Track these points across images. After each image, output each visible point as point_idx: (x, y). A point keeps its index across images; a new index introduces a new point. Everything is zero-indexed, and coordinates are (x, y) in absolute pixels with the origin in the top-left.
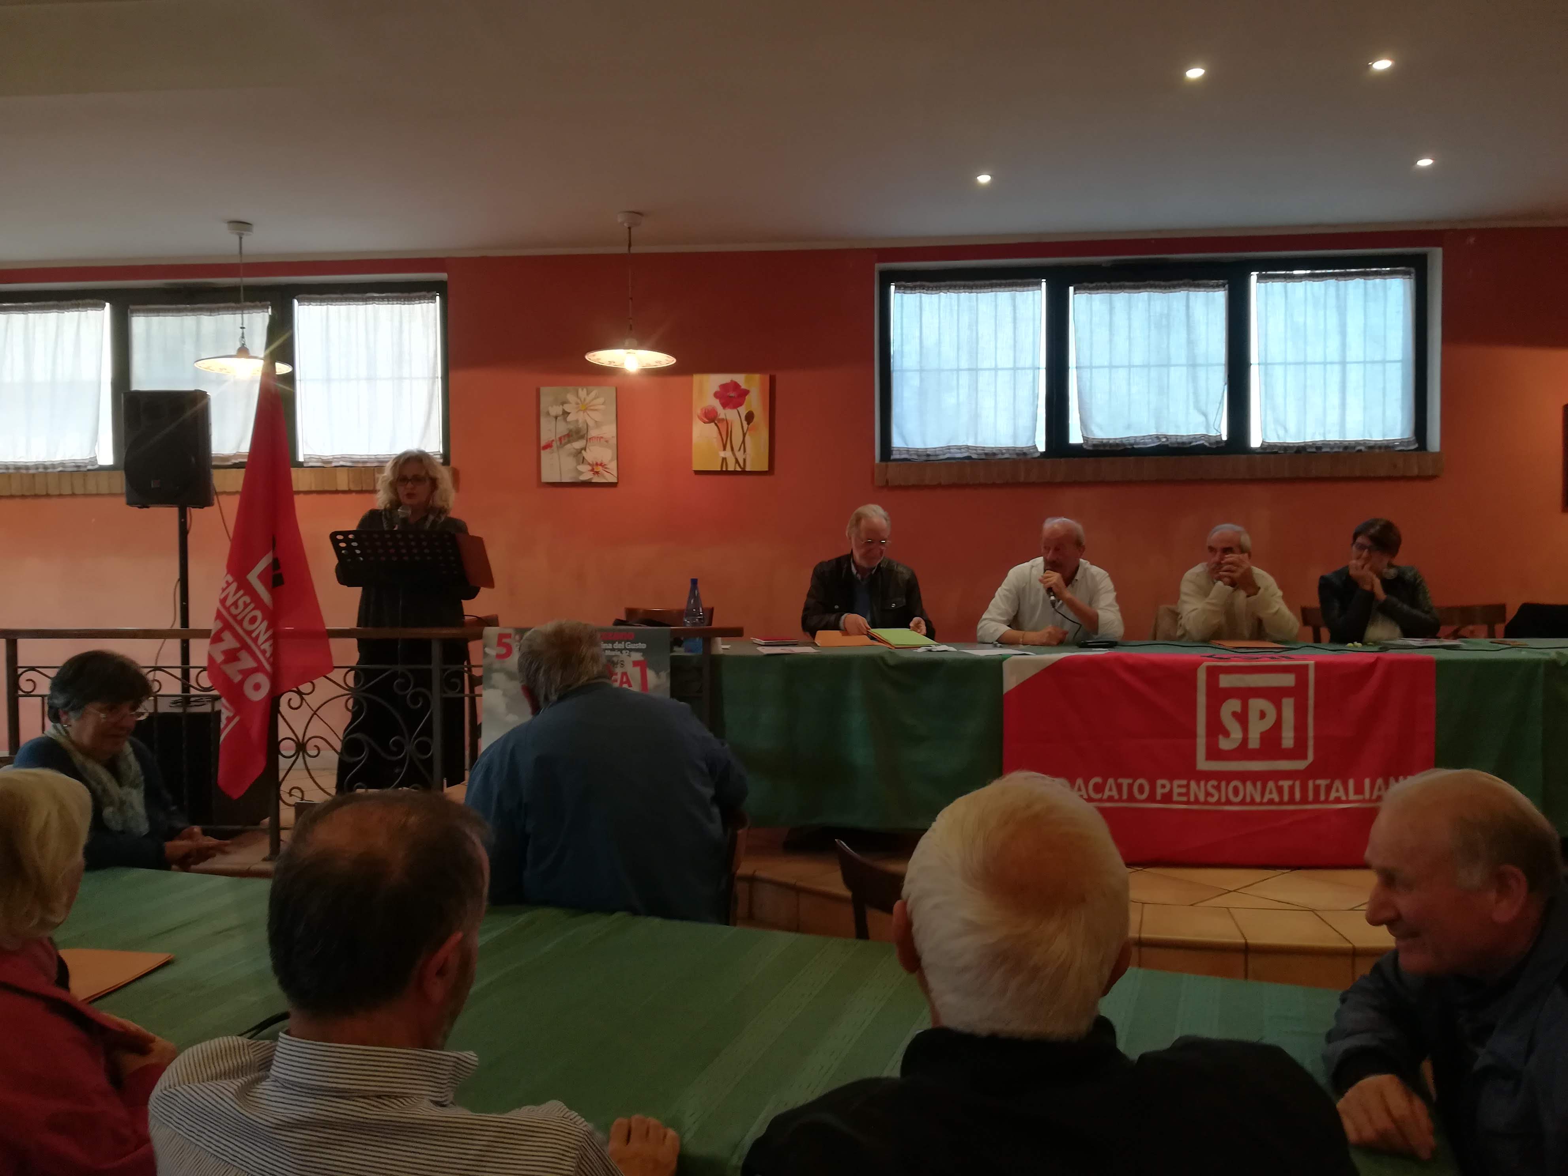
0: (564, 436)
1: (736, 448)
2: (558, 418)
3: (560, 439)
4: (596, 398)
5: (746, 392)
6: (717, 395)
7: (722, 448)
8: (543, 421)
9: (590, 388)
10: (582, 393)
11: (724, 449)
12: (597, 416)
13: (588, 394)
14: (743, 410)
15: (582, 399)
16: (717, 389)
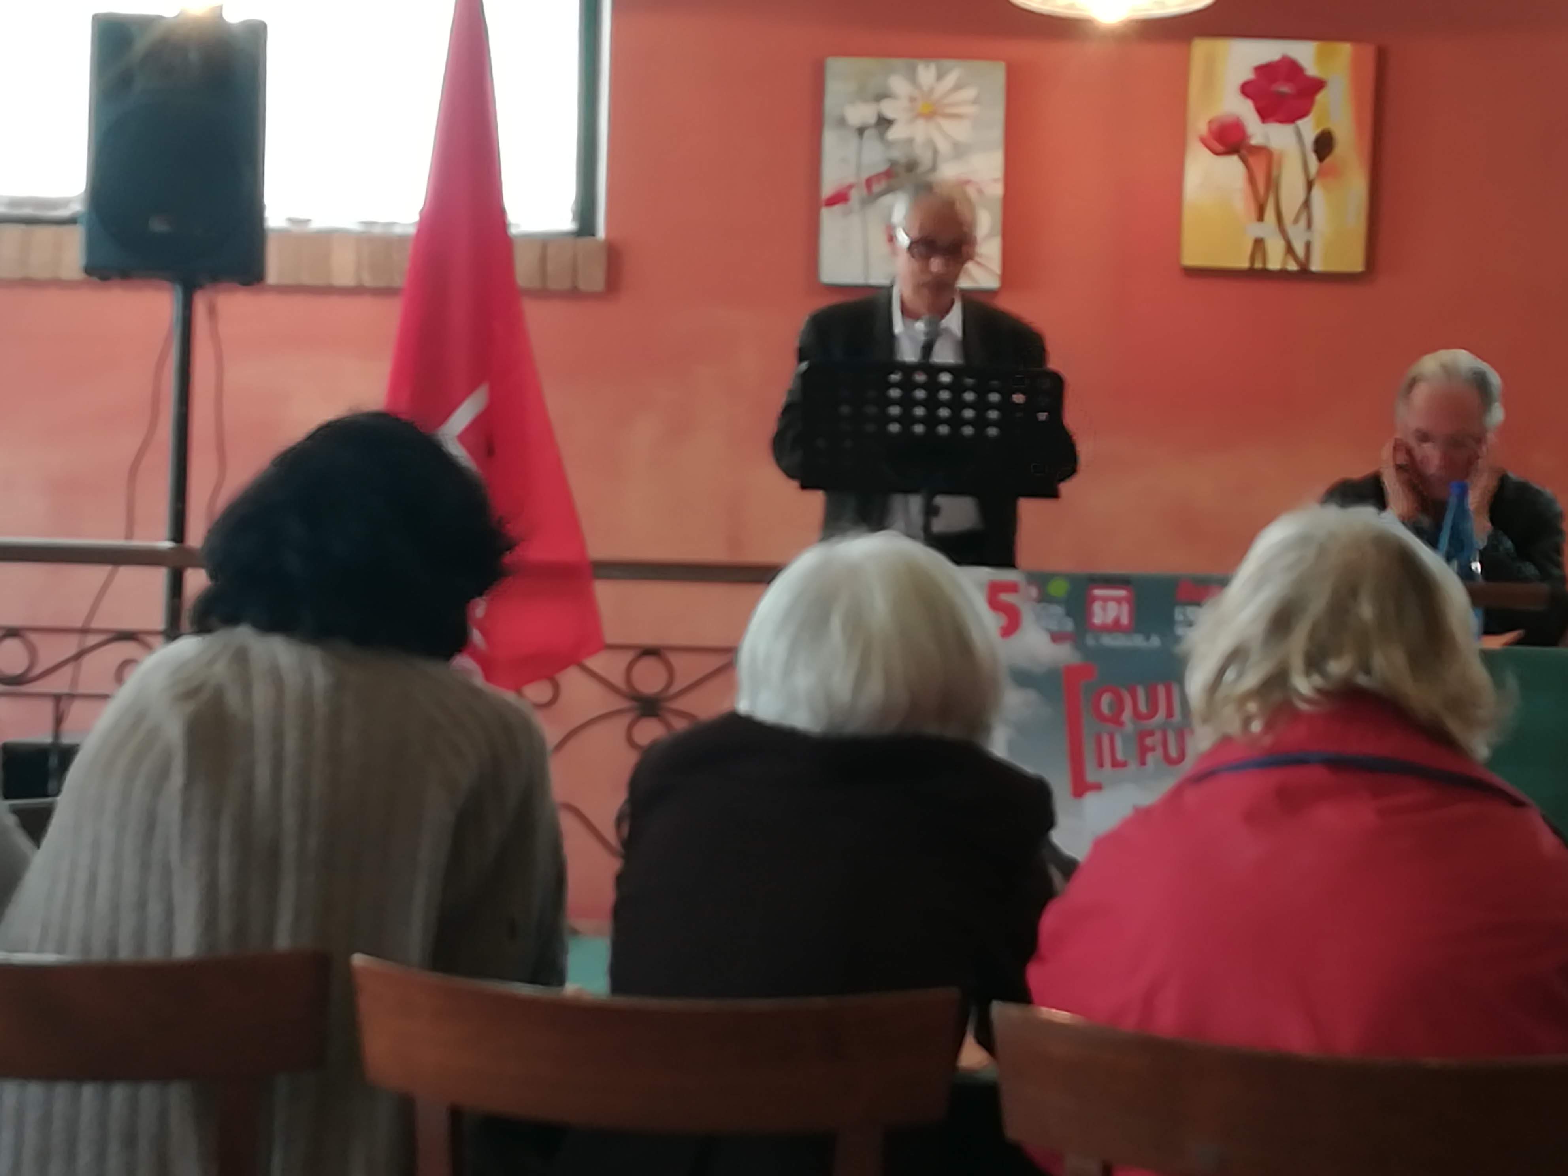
0: (878, 177)
1: (1288, 217)
2: (867, 133)
3: (869, 182)
4: (958, 87)
5: (1318, 85)
6: (1247, 90)
7: (1253, 214)
8: (830, 139)
9: (947, 63)
10: (926, 73)
11: (1260, 217)
12: (959, 131)
13: (940, 77)
14: (1309, 127)
15: (926, 88)
16: (1249, 75)
